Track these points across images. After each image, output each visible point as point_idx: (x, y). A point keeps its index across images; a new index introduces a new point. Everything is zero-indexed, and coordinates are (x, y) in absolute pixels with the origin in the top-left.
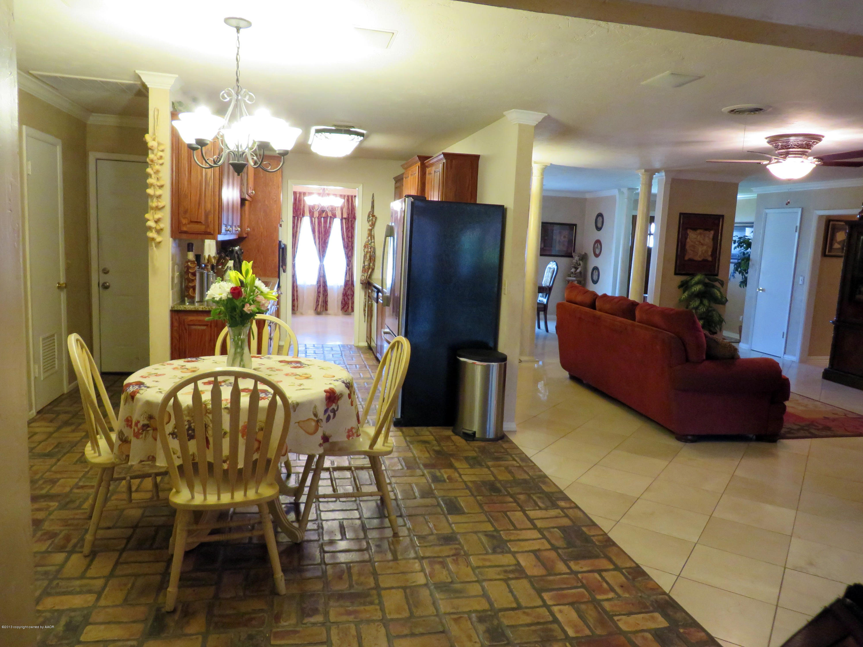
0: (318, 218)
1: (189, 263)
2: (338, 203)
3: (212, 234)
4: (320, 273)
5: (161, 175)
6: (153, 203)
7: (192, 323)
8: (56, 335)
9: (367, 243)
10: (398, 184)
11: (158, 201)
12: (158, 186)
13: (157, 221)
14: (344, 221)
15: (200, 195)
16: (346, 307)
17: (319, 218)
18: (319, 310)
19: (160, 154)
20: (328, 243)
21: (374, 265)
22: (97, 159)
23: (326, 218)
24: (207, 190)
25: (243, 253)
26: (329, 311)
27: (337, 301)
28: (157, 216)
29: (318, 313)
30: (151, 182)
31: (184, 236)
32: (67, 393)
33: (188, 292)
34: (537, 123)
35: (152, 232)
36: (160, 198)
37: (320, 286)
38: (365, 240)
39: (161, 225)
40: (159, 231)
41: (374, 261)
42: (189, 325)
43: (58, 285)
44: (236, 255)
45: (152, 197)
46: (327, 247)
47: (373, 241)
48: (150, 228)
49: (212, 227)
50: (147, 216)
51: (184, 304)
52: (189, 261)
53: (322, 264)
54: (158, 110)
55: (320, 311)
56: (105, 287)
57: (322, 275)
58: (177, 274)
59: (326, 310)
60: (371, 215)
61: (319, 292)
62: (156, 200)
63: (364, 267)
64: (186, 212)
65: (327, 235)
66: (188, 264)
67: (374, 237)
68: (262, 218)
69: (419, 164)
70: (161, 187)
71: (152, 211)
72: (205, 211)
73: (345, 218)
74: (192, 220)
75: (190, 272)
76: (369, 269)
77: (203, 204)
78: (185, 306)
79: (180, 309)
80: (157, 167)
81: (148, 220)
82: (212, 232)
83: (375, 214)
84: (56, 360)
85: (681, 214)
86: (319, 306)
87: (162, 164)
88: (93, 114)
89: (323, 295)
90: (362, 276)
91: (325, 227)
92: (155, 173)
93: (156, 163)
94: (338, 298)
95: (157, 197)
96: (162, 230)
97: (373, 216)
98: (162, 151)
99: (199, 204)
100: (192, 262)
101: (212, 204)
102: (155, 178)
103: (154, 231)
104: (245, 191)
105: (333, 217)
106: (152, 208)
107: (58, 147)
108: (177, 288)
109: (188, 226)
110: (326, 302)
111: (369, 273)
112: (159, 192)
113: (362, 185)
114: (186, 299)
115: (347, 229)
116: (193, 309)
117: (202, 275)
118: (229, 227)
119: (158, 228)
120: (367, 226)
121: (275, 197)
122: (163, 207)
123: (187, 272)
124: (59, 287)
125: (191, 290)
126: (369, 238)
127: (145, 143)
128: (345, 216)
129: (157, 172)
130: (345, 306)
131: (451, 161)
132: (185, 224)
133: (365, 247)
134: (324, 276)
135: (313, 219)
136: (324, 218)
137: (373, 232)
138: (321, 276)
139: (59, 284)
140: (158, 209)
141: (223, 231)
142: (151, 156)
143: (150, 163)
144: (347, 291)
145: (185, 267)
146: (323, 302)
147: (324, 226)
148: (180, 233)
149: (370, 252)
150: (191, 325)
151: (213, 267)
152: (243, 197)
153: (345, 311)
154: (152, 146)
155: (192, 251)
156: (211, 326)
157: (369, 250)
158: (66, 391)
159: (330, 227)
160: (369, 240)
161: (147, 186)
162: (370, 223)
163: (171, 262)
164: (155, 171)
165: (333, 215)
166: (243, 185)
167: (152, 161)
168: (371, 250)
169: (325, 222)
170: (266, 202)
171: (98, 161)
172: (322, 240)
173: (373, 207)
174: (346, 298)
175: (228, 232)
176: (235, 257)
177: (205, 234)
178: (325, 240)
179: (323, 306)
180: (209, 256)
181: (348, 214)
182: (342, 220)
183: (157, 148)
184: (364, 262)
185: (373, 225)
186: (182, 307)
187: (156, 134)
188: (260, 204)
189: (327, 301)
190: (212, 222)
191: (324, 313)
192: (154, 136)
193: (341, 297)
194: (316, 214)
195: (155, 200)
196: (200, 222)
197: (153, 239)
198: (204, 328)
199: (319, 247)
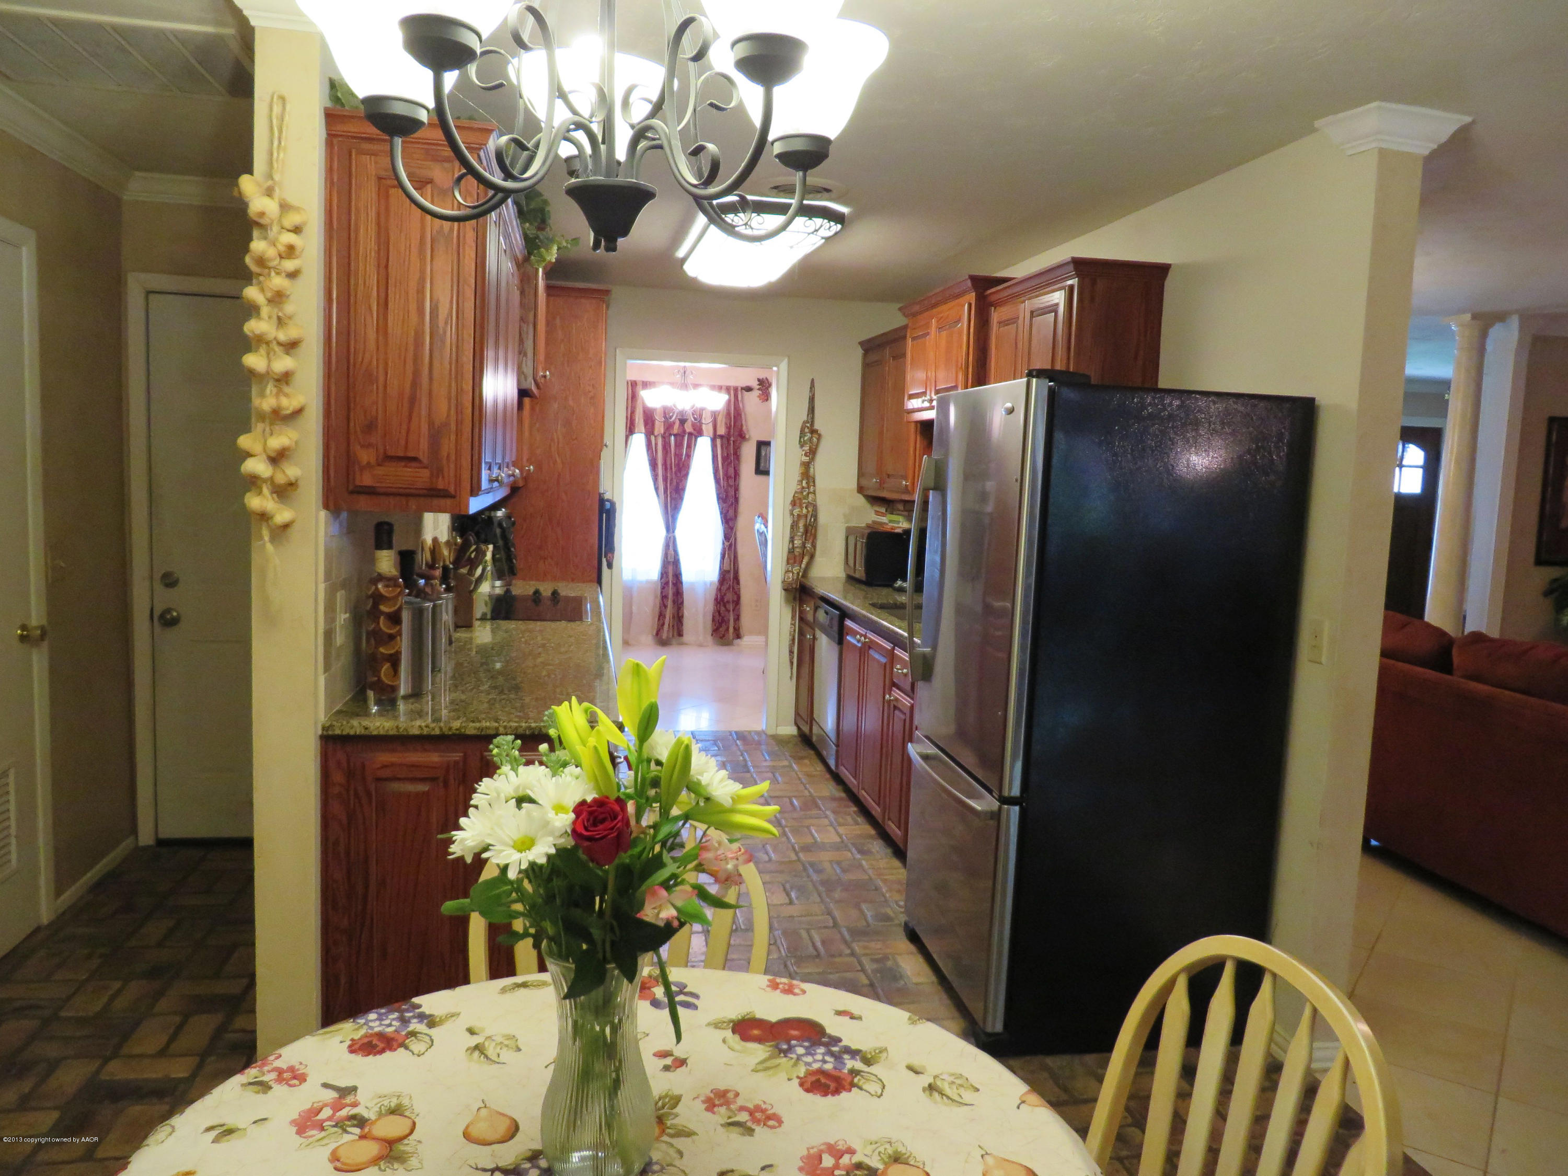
0: (663, 437)
1: (380, 586)
2: (717, 402)
3: (453, 497)
4: (666, 555)
5: (289, 308)
6: (266, 401)
7: (386, 773)
8: (12, 771)
9: (800, 496)
10: (873, 357)
11: (280, 392)
12: (280, 344)
13: (277, 458)
14: (718, 441)
15: (416, 374)
16: (722, 629)
17: (666, 438)
18: (664, 636)
19: (288, 238)
20: (684, 489)
21: (814, 546)
22: (149, 293)
23: (679, 436)
24: (436, 354)
25: (514, 524)
26: (688, 636)
27: (704, 616)
28: (276, 442)
29: (662, 642)
30: (257, 332)
31: (363, 503)
32: (51, 924)
33: (376, 672)
34: (1435, 147)
35: (260, 493)
36: (287, 383)
37: (667, 583)
38: (794, 487)
39: (291, 471)
40: (284, 491)
41: (815, 537)
42: (379, 779)
43: (19, 632)
44: (498, 531)
45: (261, 378)
46: (681, 499)
47: (812, 489)
48: (253, 482)
49: (452, 474)
50: (244, 441)
51: (366, 713)
52: (380, 578)
53: (671, 535)
54: (283, 99)
55: (667, 637)
56: (168, 621)
57: (671, 559)
58: (343, 617)
59: (680, 634)
60: (807, 430)
61: (664, 597)
62: (275, 390)
63: (791, 551)
64: (370, 427)
65: (683, 473)
66: (377, 589)
67: (814, 482)
68: (561, 437)
69: (972, 297)
70: (291, 346)
71: (260, 426)
72: (431, 424)
73: (721, 437)
74: (391, 453)
75: (382, 613)
76: (803, 555)
77: (424, 402)
78: (366, 722)
79: (352, 733)
80: (277, 282)
81: (249, 455)
82: (452, 489)
83: (817, 426)
84: (13, 841)
85: (1552, 420)
86: (666, 626)
87: (293, 275)
88: (137, 173)
89: (674, 602)
90: (787, 571)
91: (678, 456)
92: (270, 301)
93: (274, 268)
94: (705, 606)
95: (278, 380)
96: (292, 485)
97: (813, 431)
98: (297, 230)
99: (413, 400)
100: (390, 581)
101: (453, 402)
102: (270, 317)
103: (266, 491)
104: (528, 370)
105: (695, 433)
106: (262, 417)
107: (24, 251)
108: (343, 662)
109: (380, 471)
110: (679, 618)
111: (803, 566)
112: (283, 363)
113: (786, 360)
114: (371, 694)
115: (725, 459)
116: (391, 733)
117: (419, 614)
118: (496, 471)
119: (280, 479)
120: (799, 455)
121: (591, 389)
122: (298, 412)
123: (374, 613)
124: (23, 638)
125: (386, 667)
126: (804, 482)
127: (241, 206)
128: (722, 431)
129: (278, 298)
130: (720, 625)
131: (1094, 283)
132: (369, 463)
133: (794, 503)
134: (676, 563)
135: (653, 438)
136: (675, 435)
137: (812, 470)
138: (669, 562)
139: (23, 630)
140: (279, 418)
141: (485, 485)
142: (258, 245)
143: (253, 268)
144: (725, 594)
145: (368, 597)
146: (674, 617)
147: (676, 454)
148: (352, 492)
149: (806, 516)
150: (386, 779)
151: (445, 578)
152: (525, 386)
153: (721, 638)
154: (262, 214)
155: (390, 547)
156: (446, 784)
157: (805, 511)
158: (45, 915)
159: (689, 456)
160: (803, 488)
161: (248, 344)
162: (807, 448)
163: (322, 587)
164: (269, 295)
165: (694, 430)
166: (525, 355)
167: (261, 261)
168: (808, 512)
169: (679, 445)
170: (571, 403)
171: (151, 297)
172: (671, 484)
173: (812, 410)
174: (723, 609)
175: (496, 484)
176: (495, 535)
177: (432, 496)
178: (678, 484)
179: (673, 626)
180: (435, 540)
181: (728, 428)
182: (713, 440)
183: (280, 221)
184: (792, 540)
185: (812, 453)
186: (356, 726)
187: (277, 177)
188: (556, 406)
189: (682, 616)
190: (453, 457)
191: (674, 641)
192: (270, 183)
193: (711, 607)
194: (659, 428)
195: (270, 388)
196: (415, 459)
197: (264, 517)
198: (423, 788)
199: (666, 498)
